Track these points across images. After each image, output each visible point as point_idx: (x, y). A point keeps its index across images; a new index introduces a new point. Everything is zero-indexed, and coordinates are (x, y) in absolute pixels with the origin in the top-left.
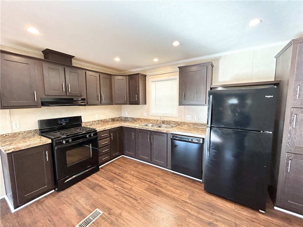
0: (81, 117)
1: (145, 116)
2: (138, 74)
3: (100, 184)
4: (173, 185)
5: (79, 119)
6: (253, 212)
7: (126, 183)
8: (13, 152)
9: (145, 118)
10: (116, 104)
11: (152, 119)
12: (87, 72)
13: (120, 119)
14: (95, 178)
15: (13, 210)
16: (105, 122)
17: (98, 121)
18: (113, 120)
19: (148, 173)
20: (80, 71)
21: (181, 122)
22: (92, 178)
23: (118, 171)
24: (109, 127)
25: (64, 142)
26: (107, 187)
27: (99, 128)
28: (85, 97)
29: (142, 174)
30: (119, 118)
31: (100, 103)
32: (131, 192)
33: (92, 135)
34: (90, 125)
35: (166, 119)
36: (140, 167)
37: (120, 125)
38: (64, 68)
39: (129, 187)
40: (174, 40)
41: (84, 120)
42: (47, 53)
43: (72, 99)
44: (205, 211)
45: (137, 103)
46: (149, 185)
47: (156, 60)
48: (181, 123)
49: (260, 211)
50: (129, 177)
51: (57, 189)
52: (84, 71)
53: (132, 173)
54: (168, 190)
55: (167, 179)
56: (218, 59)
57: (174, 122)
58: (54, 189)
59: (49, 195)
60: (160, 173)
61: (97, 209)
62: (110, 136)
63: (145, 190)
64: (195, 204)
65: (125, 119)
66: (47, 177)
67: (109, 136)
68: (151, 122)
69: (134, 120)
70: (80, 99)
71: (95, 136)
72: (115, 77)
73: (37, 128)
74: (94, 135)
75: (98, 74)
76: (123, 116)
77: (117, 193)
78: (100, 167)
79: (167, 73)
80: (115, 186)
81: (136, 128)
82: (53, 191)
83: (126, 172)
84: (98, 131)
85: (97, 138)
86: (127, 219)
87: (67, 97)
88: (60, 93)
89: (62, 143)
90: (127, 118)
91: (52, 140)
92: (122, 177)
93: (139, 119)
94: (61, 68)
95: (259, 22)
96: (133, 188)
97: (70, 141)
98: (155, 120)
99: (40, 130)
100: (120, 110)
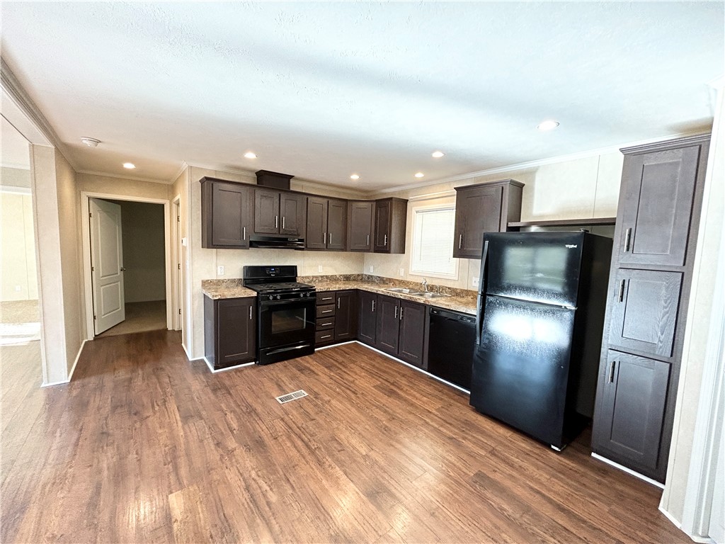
0: (296, 267)
1: (400, 275)
2: (391, 198)
3: (312, 368)
4: (419, 391)
5: (293, 270)
6: (540, 447)
7: (349, 374)
8: (219, 300)
9: (400, 279)
10: (352, 250)
11: (414, 281)
12: (310, 198)
13: (360, 278)
14: (306, 361)
15: (213, 371)
16: (333, 279)
17: (322, 277)
18: (347, 278)
19: (387, 370)
20: (299, 198)
21: (461, 290)
22: (302, 360)
23: (341, 359)
24: (335, 287)
25: (271, 298)
26: (320, 373)
27: (319, 287)
28: (304, 237)
29: (378, 368)
30: (358, 275)
31: (325, 247)
32: (352, 385)
33: (308, 295)
34: (309, 282)
35: (436, 283)
36: (379, 360)
37: (355, 287)
38: (280, 195)
39: (351, 379)
40: (434, 150)
41: (300, 273)
42: (262, 175)
43: (286, 239)
44: (454, 426)
45: (385, 250)
46: (382, 383)
47: (419, 175)
48: (463, 291)
49: (553, 447)
50: (357, 369)
51: (258, 362)
52: (306, 197)
53: (363, 365)
54: (410, 395)
55: (416, 382)
56: (531, 173)
57: (449, 288)
58: (255, 361)
59: (248, 366)
60: (409, 373)
61: (302, 391)
62: (336, 303)
63: (374, 387)
64: (443, 417)
65: (368, 278)
66: (248, 342)
67: (334, 301)
68: (411, 286)
69: (383, 281)
70: (296, 240)
71: (312, 298)
72: (355, 204)
73: (242, 278)
74: (311, 295)
75: (326, 200)
76: (365, 273)
77: (331, 381)
78: (316, 350)
79: (442, 197)
80: (332, 374)
81: (379, 292)
82: (254, 363)
83: (354, 362)
84: (317, 291)
85: (315, 300)
86: (336, 407)
87: (280, 236)
88: (272, 230)
89: (268, 299)
90: (372, 276)
91: (258, 293)
92: (346, 367)
93: (390, 280)
94: (276, 195)
95: (555, 125)
96: (356, 381)
97: (279, 297)
98: (417, 284)
99: (244, 279)
100: (362, 261)
